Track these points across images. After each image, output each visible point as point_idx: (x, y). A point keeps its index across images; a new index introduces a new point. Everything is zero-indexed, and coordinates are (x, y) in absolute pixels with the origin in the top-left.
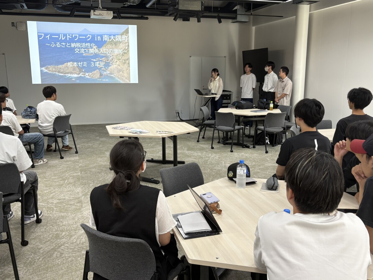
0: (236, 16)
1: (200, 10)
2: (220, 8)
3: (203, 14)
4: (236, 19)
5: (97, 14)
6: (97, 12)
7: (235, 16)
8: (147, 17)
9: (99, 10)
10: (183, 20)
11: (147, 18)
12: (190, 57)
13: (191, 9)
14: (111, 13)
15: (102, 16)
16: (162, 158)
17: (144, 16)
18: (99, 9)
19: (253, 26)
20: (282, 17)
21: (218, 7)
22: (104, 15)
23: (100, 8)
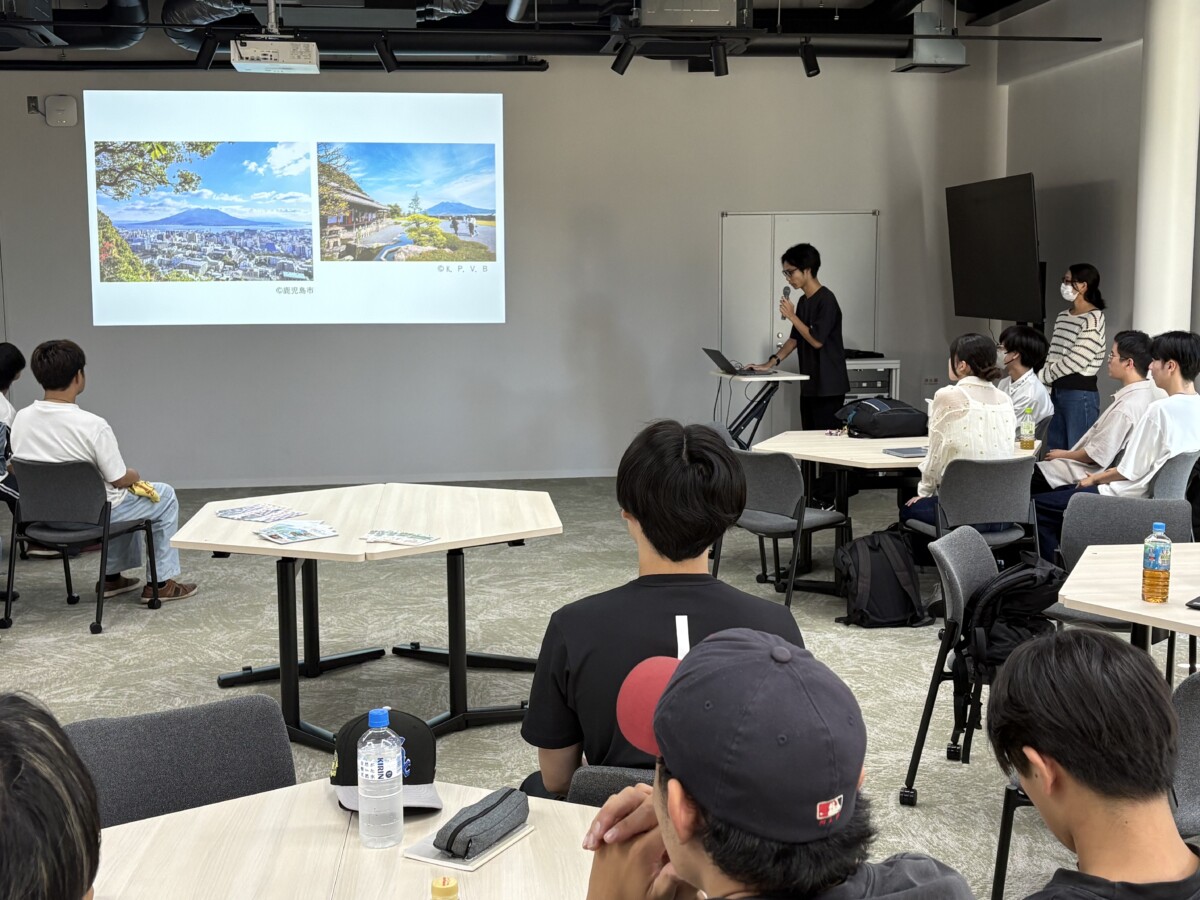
0: (911, 42)
1: (734, 23)
2: (842, 12)
3: (748, 39)
4: (911, 56)
5: (255, 56)
6: (253, 48)
7: (905, 44)
8: (543, 62)
9: (263, 39)
10: (693, 68)
11: (542, 66)
12: (723, 215)
13: (691, 22)
14: (308, 50)
15: (275, 65)
16: (446, 641)
17: (529, 57)
18: (266, 36)
19: (1002, 80)
20: (1100, 39)
21: (834, 9)
22: (280, 59)
23: (267, 33)
